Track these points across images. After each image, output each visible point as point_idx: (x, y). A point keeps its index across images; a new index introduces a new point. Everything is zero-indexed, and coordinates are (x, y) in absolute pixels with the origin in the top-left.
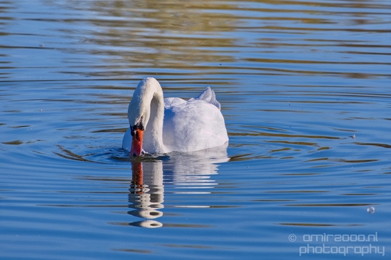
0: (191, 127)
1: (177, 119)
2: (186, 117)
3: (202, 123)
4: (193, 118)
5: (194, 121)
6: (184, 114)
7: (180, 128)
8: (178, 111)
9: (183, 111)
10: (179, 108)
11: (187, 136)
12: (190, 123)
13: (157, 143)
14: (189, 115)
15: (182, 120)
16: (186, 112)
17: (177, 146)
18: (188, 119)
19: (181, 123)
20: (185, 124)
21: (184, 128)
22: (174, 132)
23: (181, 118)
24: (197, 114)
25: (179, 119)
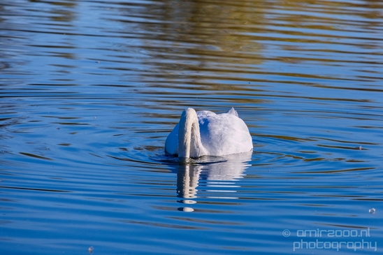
0: (225, 132)
2: (220, 124)
3: (234, 130)
4: (227, 125)
5: (227, 128)
7: (216, 132)
11: (222, 139)
12: (224, 129)
14: (223, 123)
15: (218, 126)
18: (222, 126)
19: (217, 128)
20: (220, 129)
21: (219, 133)
23: (216, 124)
24: (229, 123)
25: (214, 126)
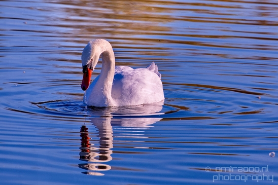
0: (135, 86)
1: (125, 81)
2: (132, 79)
3: (144, 84)
4: (138, 80)
5: (137, 82)
6: (130, 77)
7: (126, 87)
8: (126, 74)
9: (130, 75)
10: (127, 73)
11: (131, 93)
12: (134, 84)
13: (106, 98)
14: (134, 78)
15: (129, 81)
16: (132, 76)
17: (123, 100)
18: (133, 80)
19: (128, 83)
20: (130, 84)
21: (129, 87)
22: (122, 90)
23: (127, 79)
24: (140, 78)
25: (126, 81)
